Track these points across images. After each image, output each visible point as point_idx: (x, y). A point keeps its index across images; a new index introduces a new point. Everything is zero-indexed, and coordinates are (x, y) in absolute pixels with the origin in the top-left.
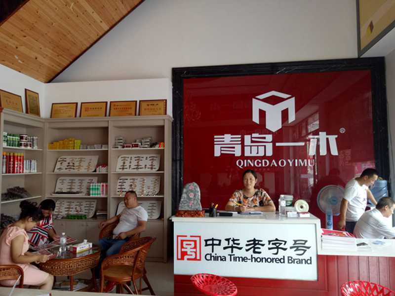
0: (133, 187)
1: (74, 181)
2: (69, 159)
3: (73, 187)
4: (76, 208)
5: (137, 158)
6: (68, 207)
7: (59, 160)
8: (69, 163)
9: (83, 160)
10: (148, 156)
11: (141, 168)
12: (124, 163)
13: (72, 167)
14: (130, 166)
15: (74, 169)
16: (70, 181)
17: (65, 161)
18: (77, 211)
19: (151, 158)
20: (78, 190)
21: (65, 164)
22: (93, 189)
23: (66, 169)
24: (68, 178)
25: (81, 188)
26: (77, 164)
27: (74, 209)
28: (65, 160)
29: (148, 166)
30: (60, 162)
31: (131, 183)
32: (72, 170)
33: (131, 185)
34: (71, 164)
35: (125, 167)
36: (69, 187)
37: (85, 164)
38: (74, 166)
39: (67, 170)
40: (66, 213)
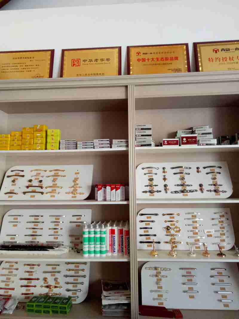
0: (172, 232)
1: (40, 220)
2: (29, 171)
3: (39, 232)
4: (45, 279)
5: (178, 170)
6: (27, 276)
7: (9, 173)
8: (30, 181)
9: (60, 173)
10: (201, 165)
11: (190, 191)
12: (151, 180)
13: (39, 189)
14: (165, 186)
15: (42, 193)
16: (32, 219)
17: (23, 176)
18: (47, 287)
19: (208, 170)
20: (51, 239)
21: (22, 183)
22: (89, 239)
23: (24, 193)
24: (27, 213)
25: (56, 234)
26: (47, 182)
27: (41, 282)
28: (22, 173)
29: (206, 187)
30: (12, 178)
31: (169, 224)
32: (38, 196)
33: (168, 228)
34: (35, 183)
35: (155, 189)
36: (30, 232)
37: (65, 184)
38: (42, 187)
39: (28, 197)
40: (24, 290)
